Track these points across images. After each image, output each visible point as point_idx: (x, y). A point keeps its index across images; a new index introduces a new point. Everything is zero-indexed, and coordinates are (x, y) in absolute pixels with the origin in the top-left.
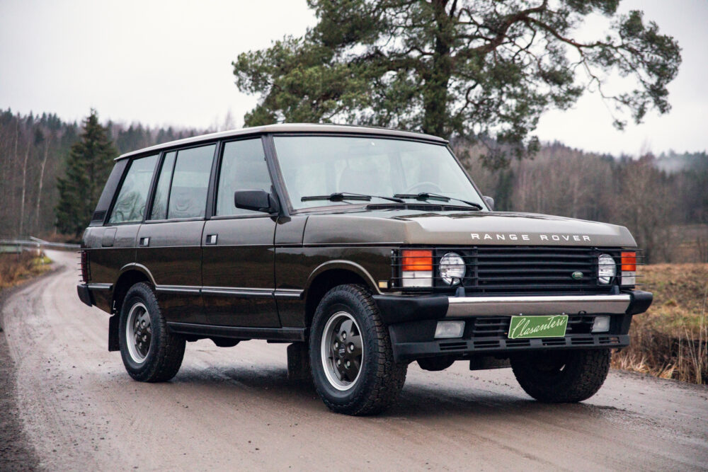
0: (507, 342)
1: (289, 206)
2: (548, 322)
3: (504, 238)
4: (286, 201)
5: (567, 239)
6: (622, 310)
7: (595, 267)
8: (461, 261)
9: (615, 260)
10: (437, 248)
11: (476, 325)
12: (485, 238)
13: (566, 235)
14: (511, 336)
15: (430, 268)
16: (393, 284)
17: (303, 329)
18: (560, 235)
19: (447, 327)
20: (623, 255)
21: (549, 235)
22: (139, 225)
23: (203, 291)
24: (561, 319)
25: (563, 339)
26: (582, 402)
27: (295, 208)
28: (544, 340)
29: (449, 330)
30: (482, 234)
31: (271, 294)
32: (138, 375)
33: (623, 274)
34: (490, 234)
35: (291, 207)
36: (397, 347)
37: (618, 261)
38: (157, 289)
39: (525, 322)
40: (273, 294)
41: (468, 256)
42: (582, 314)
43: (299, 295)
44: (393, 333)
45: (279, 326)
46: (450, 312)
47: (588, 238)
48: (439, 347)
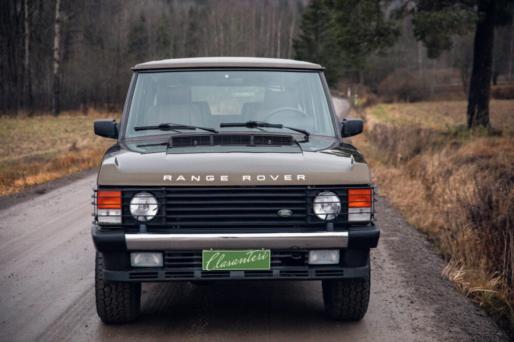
0: (202, 273)
2: (247, 257)
3: (198, 180)
4: (121, 131)
5: (276, 179)
8: (154, 201)
9: (340, 197)
10: (125, 190)
12: (179, 179)
13: (274, 175)
14: (206, 268)
15: (119, 206)
16: (95, 219)
18: (266, 175)
20: (351, 192)
21: (254, 175)
24: (262, 253)
25: (270, 272)
28: (246, 272)
30: (175, 176)
33: (350, 210)
34: (185, 175)
35: (124, 137)
37: (344, 198)
39: (219, 256)
41: (159, 196)
42: (294, 249)
47: (303, 177)
48: (129, 276)
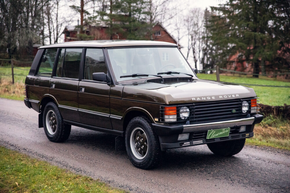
0: (206, 140)
1: (115, 80)
2: (222, 131)
3: (205, 99)
4: (114, 78)
5: (230, 97)
6: (251, 123)
7: (241, 107)
8: (188, 110)
10: (178, 106)
11: (194, 135)
12: (198, 99)
13: (229, 95)
14: (208, 138)
15: (176, 114)
16: (161, 120)
17: (122, 132)
18: (227, 95)
19: (182, 136)
20: (252, 101)
21: (223, 96)
22: (51, 78)
23: (79, 110)
24: (227, 129)
25: (228, 137)
26: (233, 156)
27: (118, 81)
28: (221, 138)
29: (183, 137)
30: (196, 98)
31: (108, 116)
32: (52, 139)
33: (252, 108)
34: (199, 97)
35: (116, 81)
36: (162, 145)
37: (249, 104)
38: (59, 106)
39: (214, 132)
40: (109, 116)
41: (191, 107)
42: (236, 127)
43: (120, 119)
44: (160, 139)
45: (112, 128)
46: (184, 131)
47: (238, 95)
48: (179, 145)
